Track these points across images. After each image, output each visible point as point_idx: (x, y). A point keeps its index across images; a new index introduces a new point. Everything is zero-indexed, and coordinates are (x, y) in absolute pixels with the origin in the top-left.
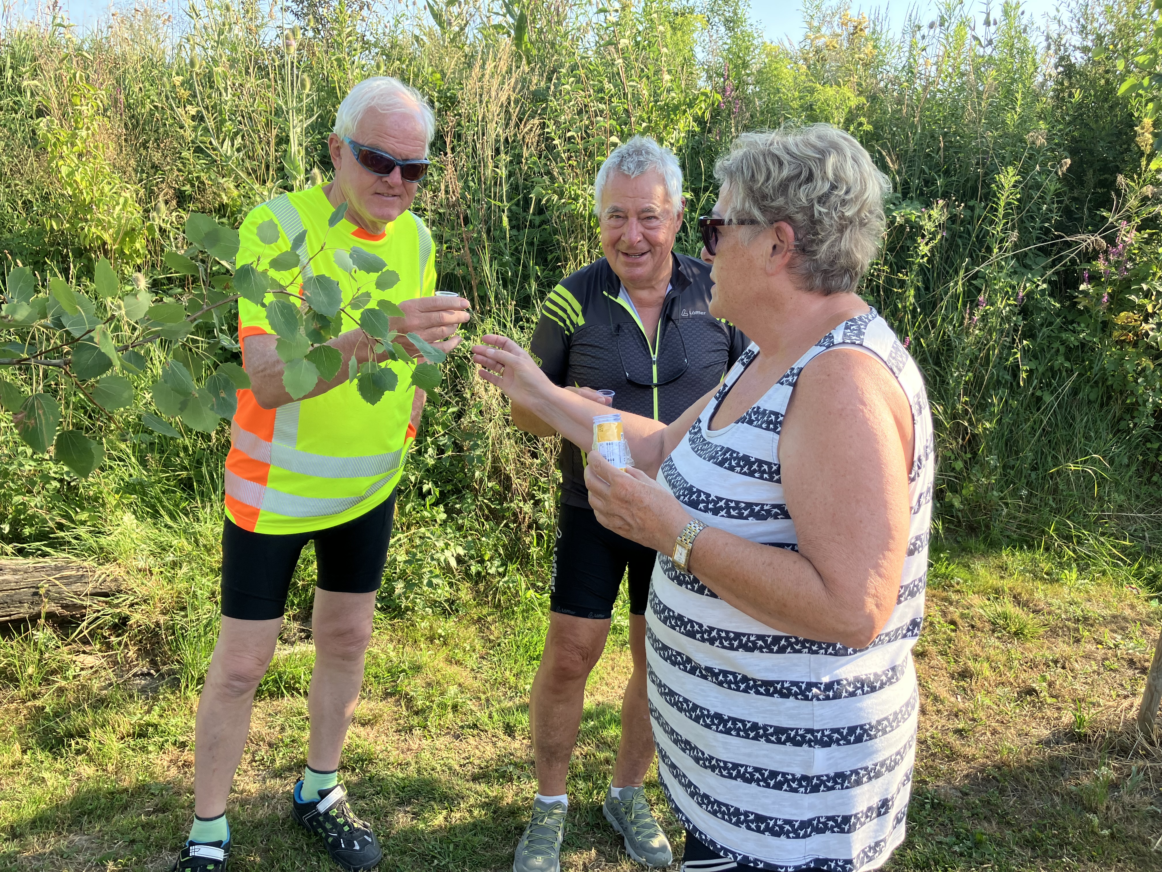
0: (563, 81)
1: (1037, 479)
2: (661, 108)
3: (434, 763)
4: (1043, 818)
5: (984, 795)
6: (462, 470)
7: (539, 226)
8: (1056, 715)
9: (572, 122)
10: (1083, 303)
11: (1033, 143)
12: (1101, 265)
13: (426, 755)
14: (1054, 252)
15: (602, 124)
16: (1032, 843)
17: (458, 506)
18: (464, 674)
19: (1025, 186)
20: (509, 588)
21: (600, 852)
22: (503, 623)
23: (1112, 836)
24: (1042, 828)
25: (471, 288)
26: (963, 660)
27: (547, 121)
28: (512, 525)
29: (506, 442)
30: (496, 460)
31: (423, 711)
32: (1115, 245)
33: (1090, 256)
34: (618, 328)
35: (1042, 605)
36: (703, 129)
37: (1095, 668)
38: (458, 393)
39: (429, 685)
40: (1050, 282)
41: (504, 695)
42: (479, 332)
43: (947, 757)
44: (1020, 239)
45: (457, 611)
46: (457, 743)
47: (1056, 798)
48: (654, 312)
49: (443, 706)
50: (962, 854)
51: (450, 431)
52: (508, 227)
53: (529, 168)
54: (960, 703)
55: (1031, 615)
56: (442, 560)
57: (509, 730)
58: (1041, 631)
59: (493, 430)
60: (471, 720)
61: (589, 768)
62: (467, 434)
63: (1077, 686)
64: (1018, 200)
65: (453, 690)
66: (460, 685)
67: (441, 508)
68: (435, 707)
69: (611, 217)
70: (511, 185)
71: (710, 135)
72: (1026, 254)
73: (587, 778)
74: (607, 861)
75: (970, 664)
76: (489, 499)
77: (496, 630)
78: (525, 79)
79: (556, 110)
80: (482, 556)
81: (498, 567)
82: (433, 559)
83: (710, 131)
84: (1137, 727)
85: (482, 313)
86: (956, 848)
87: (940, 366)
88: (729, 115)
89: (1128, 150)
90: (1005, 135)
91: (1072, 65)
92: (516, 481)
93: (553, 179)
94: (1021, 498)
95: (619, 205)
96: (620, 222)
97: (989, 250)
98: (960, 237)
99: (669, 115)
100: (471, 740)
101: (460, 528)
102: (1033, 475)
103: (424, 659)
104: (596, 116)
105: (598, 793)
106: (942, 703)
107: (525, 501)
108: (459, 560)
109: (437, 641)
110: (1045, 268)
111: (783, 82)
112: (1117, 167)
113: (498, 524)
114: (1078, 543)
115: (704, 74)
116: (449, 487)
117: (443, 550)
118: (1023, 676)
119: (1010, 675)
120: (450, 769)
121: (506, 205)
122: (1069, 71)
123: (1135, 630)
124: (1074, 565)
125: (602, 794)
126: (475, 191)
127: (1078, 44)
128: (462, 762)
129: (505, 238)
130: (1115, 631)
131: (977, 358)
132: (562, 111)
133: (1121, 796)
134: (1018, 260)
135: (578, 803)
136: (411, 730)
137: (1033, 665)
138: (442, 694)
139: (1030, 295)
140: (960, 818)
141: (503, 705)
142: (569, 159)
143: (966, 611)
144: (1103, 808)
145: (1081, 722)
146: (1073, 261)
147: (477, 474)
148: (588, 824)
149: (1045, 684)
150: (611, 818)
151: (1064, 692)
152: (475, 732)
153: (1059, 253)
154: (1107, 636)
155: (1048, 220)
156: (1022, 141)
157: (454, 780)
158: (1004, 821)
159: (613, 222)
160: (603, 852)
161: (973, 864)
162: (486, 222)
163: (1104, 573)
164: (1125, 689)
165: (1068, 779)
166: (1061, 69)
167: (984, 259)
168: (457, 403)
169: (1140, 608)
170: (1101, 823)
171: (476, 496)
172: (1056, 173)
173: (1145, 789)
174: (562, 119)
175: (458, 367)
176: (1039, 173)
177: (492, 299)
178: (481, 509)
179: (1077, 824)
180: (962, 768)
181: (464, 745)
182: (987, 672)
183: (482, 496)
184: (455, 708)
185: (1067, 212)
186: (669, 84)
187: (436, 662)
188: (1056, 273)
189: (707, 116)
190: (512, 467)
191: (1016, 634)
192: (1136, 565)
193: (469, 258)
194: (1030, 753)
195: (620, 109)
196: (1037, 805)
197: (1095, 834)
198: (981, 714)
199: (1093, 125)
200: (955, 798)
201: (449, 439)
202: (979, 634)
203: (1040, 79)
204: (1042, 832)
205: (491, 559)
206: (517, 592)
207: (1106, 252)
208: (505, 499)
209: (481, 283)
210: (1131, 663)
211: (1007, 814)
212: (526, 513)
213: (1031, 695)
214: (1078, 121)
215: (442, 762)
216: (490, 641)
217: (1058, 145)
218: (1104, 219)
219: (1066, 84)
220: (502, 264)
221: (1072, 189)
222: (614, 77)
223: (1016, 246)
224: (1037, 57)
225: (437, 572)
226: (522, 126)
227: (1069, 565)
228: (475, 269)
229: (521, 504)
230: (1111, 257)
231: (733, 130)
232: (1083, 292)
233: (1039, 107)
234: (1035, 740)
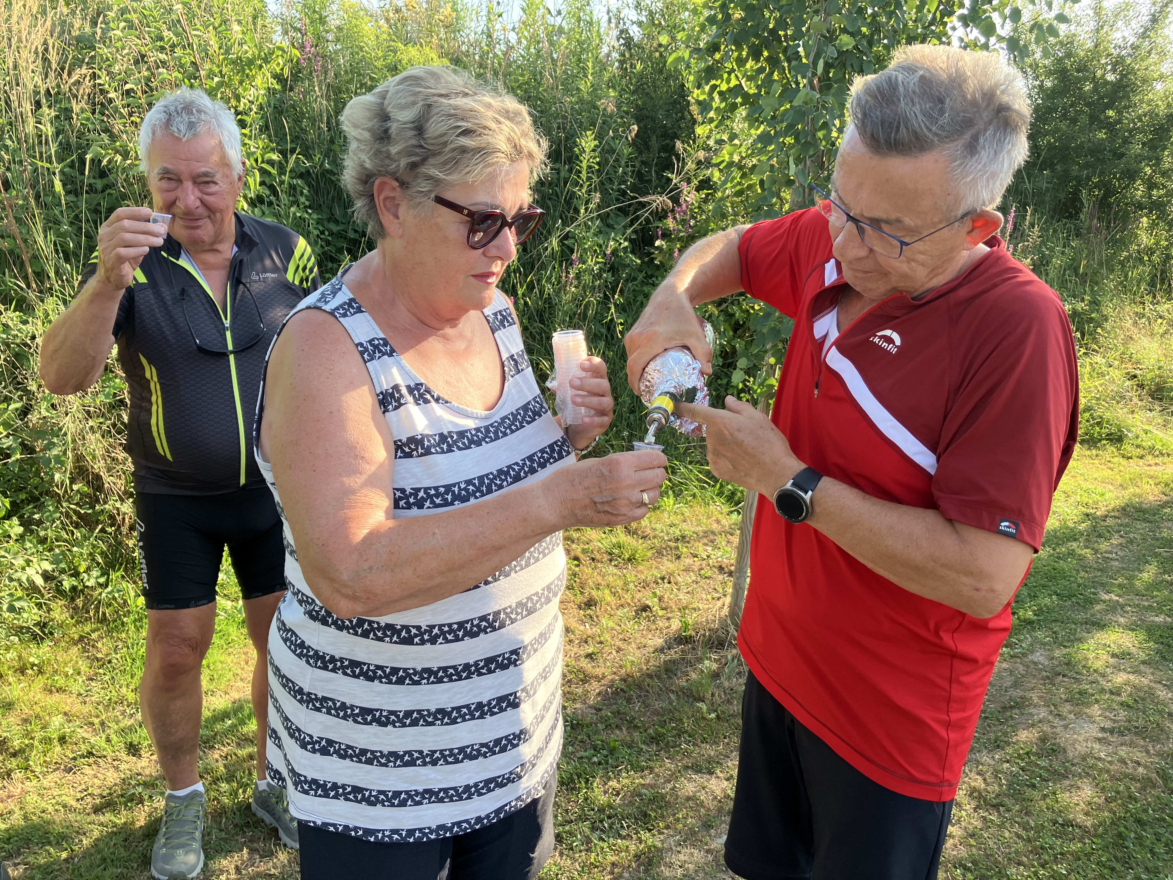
0: (112, 25)
1: (635, 420)
2: (233, 62)
3: (43, 805)
4: (663, 716)
5: (615, 707)
6: (37, 474)
7: (103, 191)
8: (667, 624)
9: (128, 73)
10: (659, 258)
11: (605, 109)
12: (670, 223)
13: (32, 799)
14: (631, 212)
15: (165, 76)
16: (655, 739)
17: (36, 516)
18: (69, 701)
19: (603, 150)
20: (114, 598)
21: (252, 851)
22: (112, 637)
23: (718, 717)
24: (663, 724)
25: (22, 264)
26: (586, 591)
27: (97, 71)
28: (109, 530)
29: (90, 437)
30: (79, 458)
31: (22, 751)
32: (679, 205)
33: (661, 215)
34: (183, 292)
35: (648, 531)
36: (284, 86)
37: (694, 578)
38: (19, 385)
39: (25, 721)
40: (631, 241)
41: (122, 714)
42: (40, 313)
43: (582, 680)
44: (602, 199)
45: (52, 634)
46: (70, 777)
47: (672, 695)
48: (221, 275)
49: (47, 741)
50: (600, 763)
51: (15, 430)
52: (63, 193)
53: (82, 124)
54: (588, 629)
55: (640, 541)
56: (24, 579)
57: (133, 750)
58: (649, 554)
59: (71, 425)
60: (84, 748)
61: (232, 769)
62: (38, 432)
63: (681, 596)
64: (598, 163)
65: (57, 721)
66: (65, 714)
67: (15, 521)
68: (36, 743)
69: (161, 179)
70: (61, 144)
71: (292, 94)
72: (608, 214)
73: (230, 778)
74: (262, 857)
75: (594, 593)
76: (77, 504)
77: (104, 647)
78: (65, 22)
79: (108, 60)
80: (76, 569)
81: (97, 578)
82: (11, 580)
83: (291, 89)
84: (729, 622)
85: (41, 292)
86: (595, 759)
87: (544, 324)
88: (311, 73)
89: (683, 118)
90: (581, 101)
91: (631, 39)
92: (108, 480)
93: (113, 137)
94: (624, 439)
95: (170, 167)
96: (173, 184)
97: (577, 211)
98: (550, 199)
99: (243, 70)
100: (87, 770)
101: (43, 541)
102: (632, 417)
103: (15, 693)
104: (158, 67)
105: (244, 792)
106: (573, 632)
107: (122, 500)
108: (47, 576)
109: (30, 672)
110: (625, 227)
111: (366, 40)
112: (675, 133)
113: (92, 530)
114: (673, 472)
115: (279, 28)
116: (23, 496)
117: (23, 569)
118: (638, 596)
119: (628, 597)
120: (65, 806)
121: (57, 167)
122: (629, 43)
123: (721, 541)
124: (670, 492)
125: (249, 791)
126: (14, 150)
127: (635, 19)
128: (79, 795)
129: (60, 204)
130: (706, 544)
131: (575, 314)
132: (116, 60)
133: (722, 683)
134: (602, 220)
135: (223, 807)
136: (9, 775)
137: (645, 585)
138: (44, 727)
139: (614, 252)
140: (597, 732)
141: (122, 725)
142: (131, 115)
143: (586, 547)
144: (708, 696)
145: (685, 626)
146: (647, 220)
147: (57, 477)
148: (236, 826)
149: (656, 600)
150: (261, 813)
151: (672, 604)
152: (91, 760)
153: (635, 213)
154: (701, 550)
155: (624, 182)
156: (596, 107)
157: (71, 816)
158: (633, 726)
159: (164, 184)
160: (257, 850)
161: (610, 769)
162: (33, 187)
163: (694, 496)
164: (718, 592)
165: (681, 678)
166: (622, 41)
167: (573, 220)
168: (21, 398)
169: (724, 522)
170: (708, 709)
171: (59, 502)
172: (627, 138)
173: (739, 673)
174: (116, 68)
175: (17, 355)
176: (613, 138)
177: (52, 275)
178: (68, 516)
179: (690, 713)
180: (595, 687)
181: (79, 777)
182: (609, 598)
183: (67, 501)
184: (62, 740)
185: (639, 175)
186: (240, 36)
187: (32, 694)
188: (635, 231)
189: (286, 72)
190: (102, 463)
191: (629, 560)
192: (718, 486)
193: (15, 228)
194: (648, 661)
195: (187, 60)
196: (658, 705)
197: (704, 718)
198: (607, 636)
199: (653, 95)
200: (590, 716)
201: (15, 440)
202: (599, 565)
203: (605, 50)
204: (663, 727)
205: (88, 570)
206: (125, 601)
207: (673, 211)
208: (97, 501)
209: (35, 258)
210: (721, 569)
211: (634, 719)
212: (125, 514)
213: (646, 611)
214: (640, 91)
215: (53, 801)
216: (98, 660)
217: (627, 113)
218: (669, 180)
219: (627, 55)
220: (58, 235)
221: (641, 153)
222: (173, 25)
223: (599, 207)
224: (602, 30)
225: (19, 593)
226: (65, 76)
227: (667, 493)
228: (25, 241)
229: (118, 505)
230: (677, 216)
231: (316, 88)
232: (657, 248)
233: (606, 76)
234: (652, 650)
